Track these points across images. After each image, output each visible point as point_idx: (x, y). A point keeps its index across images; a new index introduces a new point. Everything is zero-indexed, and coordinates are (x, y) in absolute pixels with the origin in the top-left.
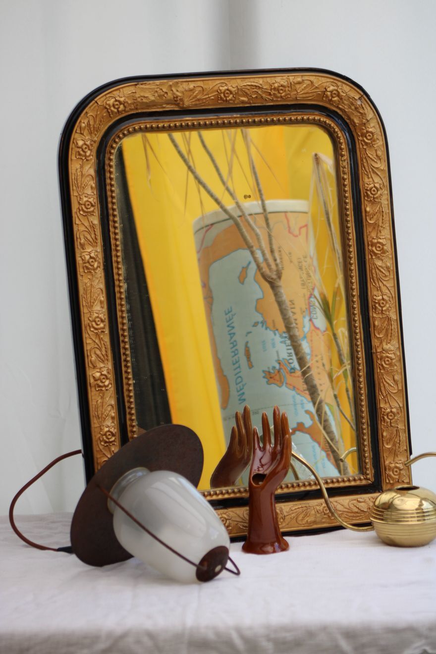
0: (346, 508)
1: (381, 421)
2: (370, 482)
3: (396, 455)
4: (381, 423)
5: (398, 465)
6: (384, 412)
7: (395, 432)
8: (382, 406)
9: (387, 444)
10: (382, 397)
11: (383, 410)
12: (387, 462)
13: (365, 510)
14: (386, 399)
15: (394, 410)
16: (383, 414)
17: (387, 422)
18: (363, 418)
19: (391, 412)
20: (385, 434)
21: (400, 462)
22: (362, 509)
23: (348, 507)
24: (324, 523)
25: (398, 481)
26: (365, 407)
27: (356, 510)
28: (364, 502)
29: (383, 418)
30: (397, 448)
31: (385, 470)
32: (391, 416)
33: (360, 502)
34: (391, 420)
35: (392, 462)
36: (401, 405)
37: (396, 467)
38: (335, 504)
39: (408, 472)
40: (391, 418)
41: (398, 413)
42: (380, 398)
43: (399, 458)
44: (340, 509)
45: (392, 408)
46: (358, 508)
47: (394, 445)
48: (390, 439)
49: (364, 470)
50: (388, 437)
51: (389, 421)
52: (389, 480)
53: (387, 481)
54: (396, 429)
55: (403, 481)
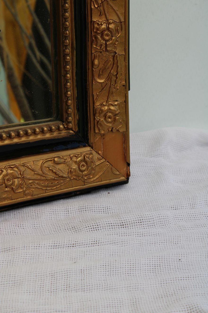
0: (38, 174)
1: (92, 41)
2: (71, 132)
3: (110, 93)
4: (92, 45)
5: (112, 108)
6: (98, 29)
7: (112, 60)
8: (94, 19)
9: (99, 77)
10: (96, 6)
11: (96, 26)
12: (97, 104)
13: (65, 176)
14: (102, 8)
15: (112, 26)
16: (96, 32)
17: (101, 45)
18: (66, 38)
19: (108, 29)
20: (96, 62)
21: (116, 103)
22: (61, 174)
23: (40, 172)
24: (5, 199)
25: (112, 130)
26: (69, 20)
27: (51, 176)
28: (64, 163)
29: (96, 38)
30: (113, 83)
31: (94, 115)
32: (107, 35)
33: (58, 164)
34: (106, 41)
35: (104, 104)
36: (123, 20)
37: (110, 110)
38: (22, 169)
39: (125, 117)
40: (107, 38)
41: (117, 31)
42: (93, 7)
43: (115, 98)
44: (28, 177)
45: (109, 23)
46: (55, 173)
47: (109, 78)
48: (103, 70)
49: (65, 115)
50: (101, 66)
51: (104, 42)
52: (99, 130)
53: (97, 131)
54: (113, 54)
55: (118, 130)
